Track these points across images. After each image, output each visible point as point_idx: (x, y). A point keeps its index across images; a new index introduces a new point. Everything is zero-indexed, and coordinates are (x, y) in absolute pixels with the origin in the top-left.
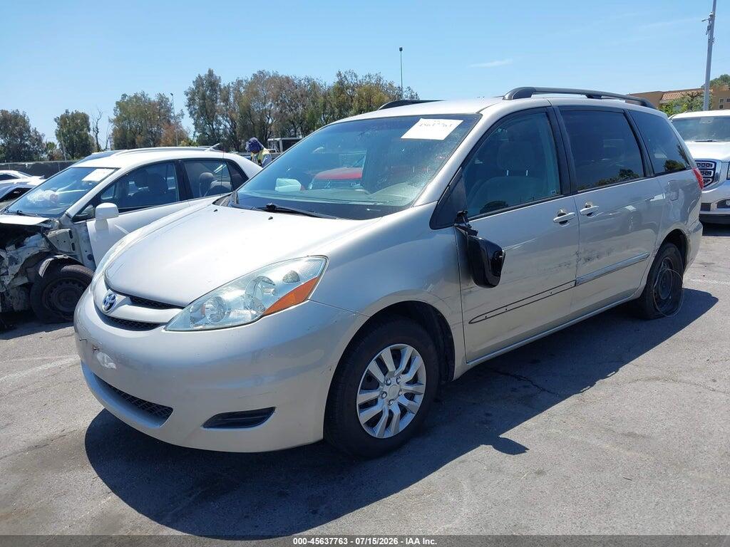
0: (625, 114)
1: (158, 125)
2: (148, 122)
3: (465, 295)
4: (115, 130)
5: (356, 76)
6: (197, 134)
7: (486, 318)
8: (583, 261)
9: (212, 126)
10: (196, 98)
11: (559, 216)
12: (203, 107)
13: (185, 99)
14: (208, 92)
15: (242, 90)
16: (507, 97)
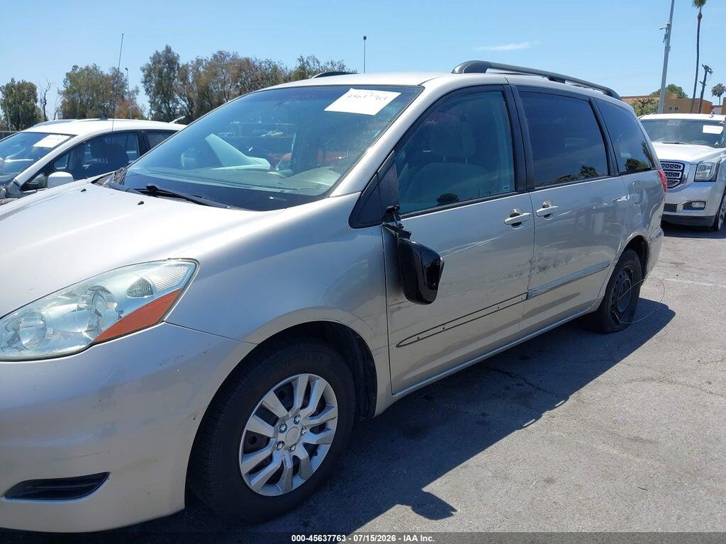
0: (590, 103)
1: (111, 101)
2: (100, 97)
3: (392, 312)
4: (64, 103)
5: (318, 62)
6: (153, 112)
7: (419, 339)
8: (537, 270)
9: (169, 104)
10: (153, 75)
11: (511, 217)
12: (159, 84)
13: (141, 75)
14: (165, 70)
15: (201, 69)
16: (457, 70)
